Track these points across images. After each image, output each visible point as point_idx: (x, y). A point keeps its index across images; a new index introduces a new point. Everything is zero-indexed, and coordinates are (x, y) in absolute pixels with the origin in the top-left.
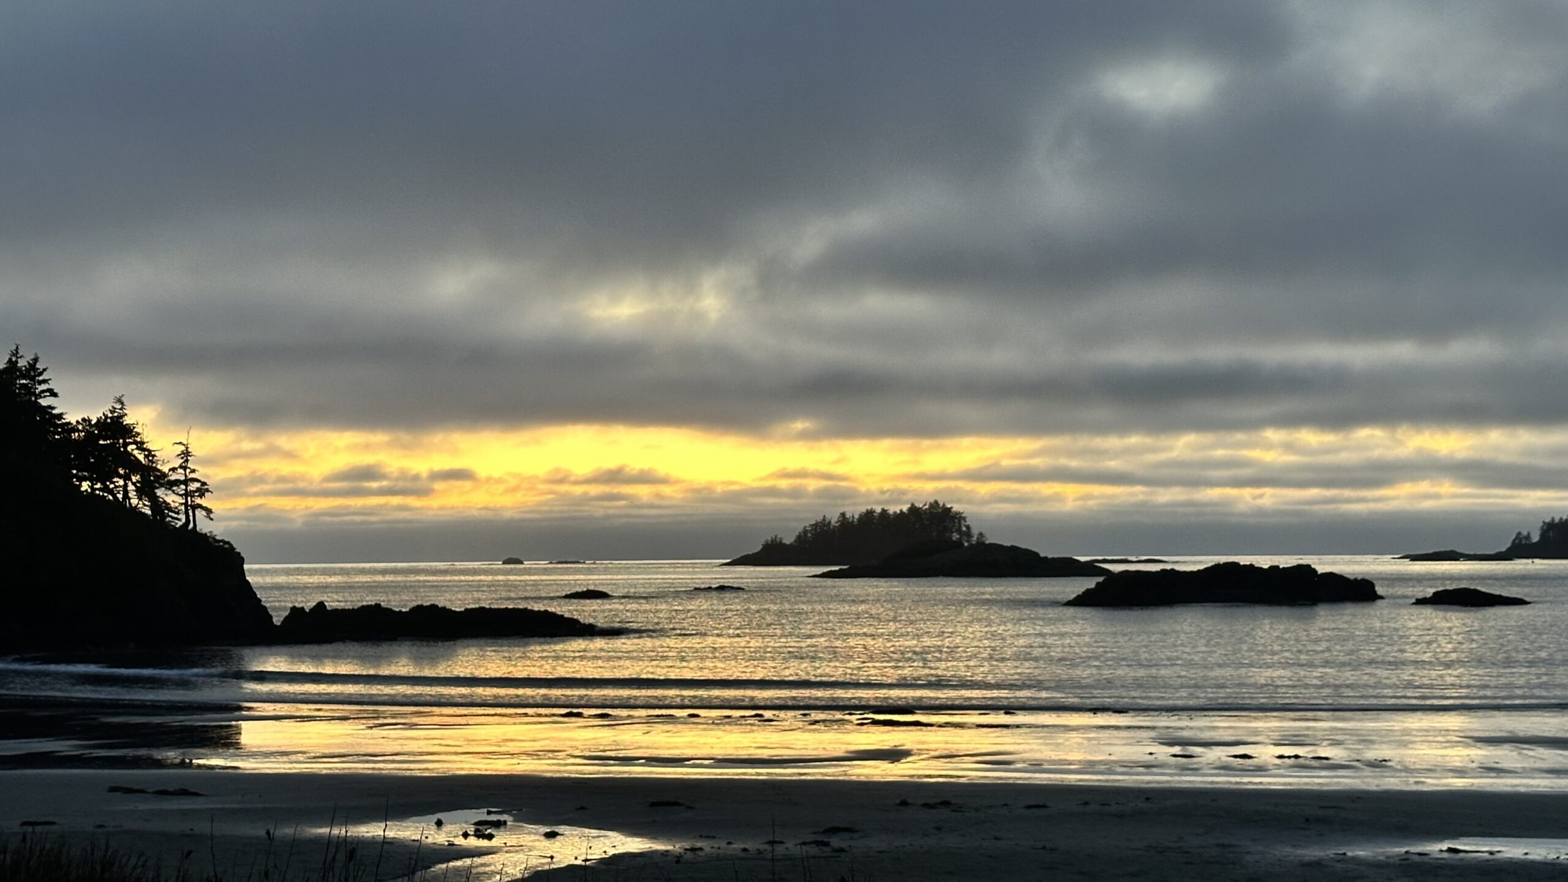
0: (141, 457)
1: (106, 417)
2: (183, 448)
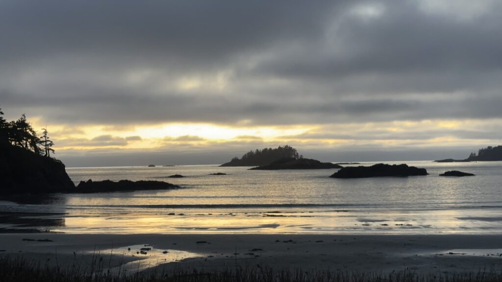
0: (31, 133)
1: (20, 121)
2: (44, 130)
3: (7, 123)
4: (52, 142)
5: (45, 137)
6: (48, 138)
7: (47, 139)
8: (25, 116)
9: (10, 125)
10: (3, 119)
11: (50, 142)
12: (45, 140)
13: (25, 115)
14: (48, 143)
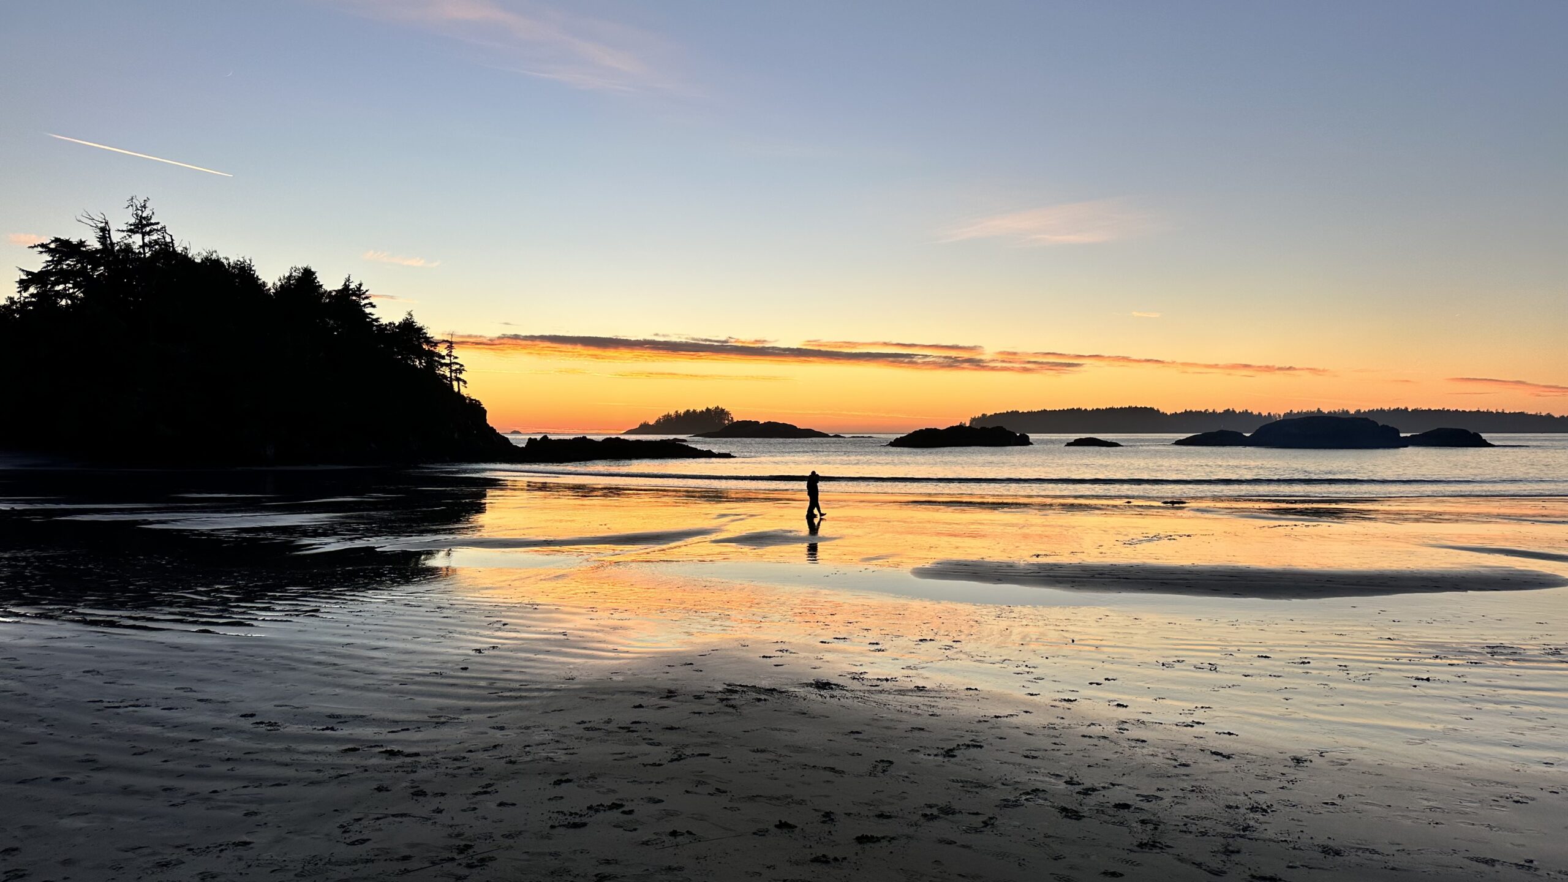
0: (427, 347)
1: (404, 322)
2: (447, 344)
3: (382, 325)
4: (462, 366)
5: (450, 356)
6: (456, 358)
7: (456, 361)
8: (411, 315)
9: (387, 330)
10: (374, 317)
11: (458, 366)
12: (448, 362)
13: (412, 313)
14: (454, 367)
